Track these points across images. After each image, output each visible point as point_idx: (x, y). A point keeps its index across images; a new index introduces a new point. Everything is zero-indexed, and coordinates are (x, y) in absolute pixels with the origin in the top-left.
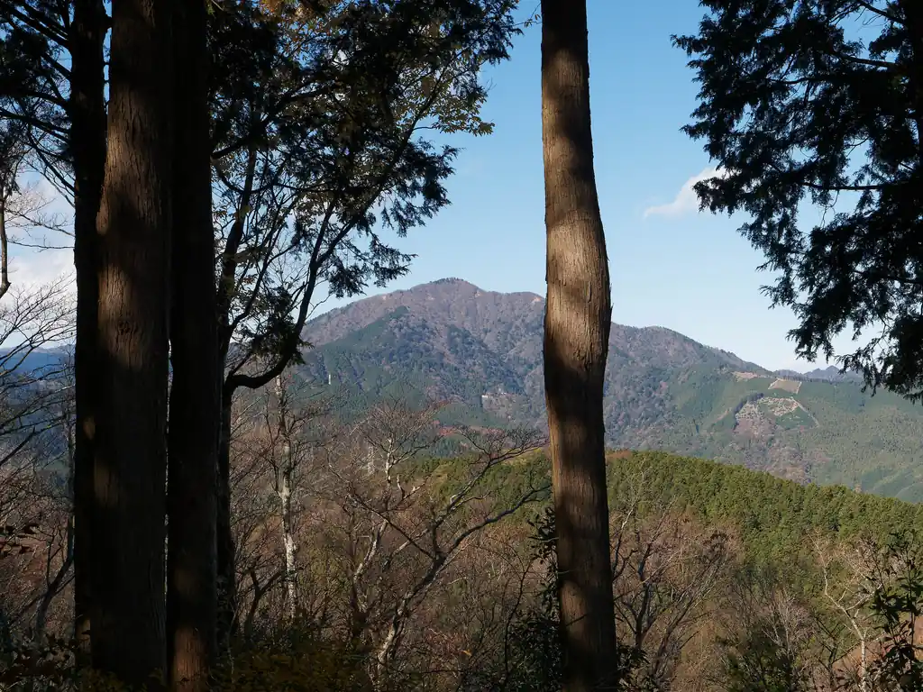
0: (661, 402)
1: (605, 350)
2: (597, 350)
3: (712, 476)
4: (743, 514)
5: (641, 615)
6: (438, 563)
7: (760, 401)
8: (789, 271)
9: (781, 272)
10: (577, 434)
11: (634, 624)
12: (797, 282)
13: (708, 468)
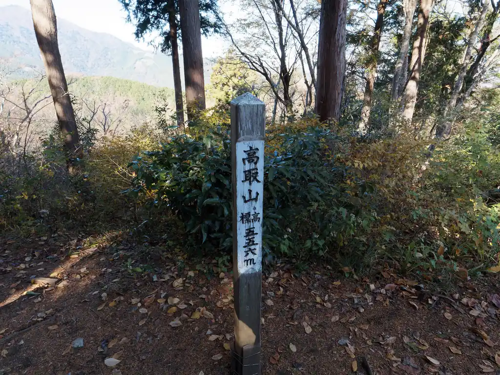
0: (110, 60)
1: (56, 30)
2: (53, 30)
3: (128, 84)
4: (139, 96)
5: (105, 124)
6: (29, 113)
7: (142, 60)
8: (129, 12)
9: (127, 13)
10: (50, 58)
11: (103, 127)
12: (132, 16)
13: (127, 82)
